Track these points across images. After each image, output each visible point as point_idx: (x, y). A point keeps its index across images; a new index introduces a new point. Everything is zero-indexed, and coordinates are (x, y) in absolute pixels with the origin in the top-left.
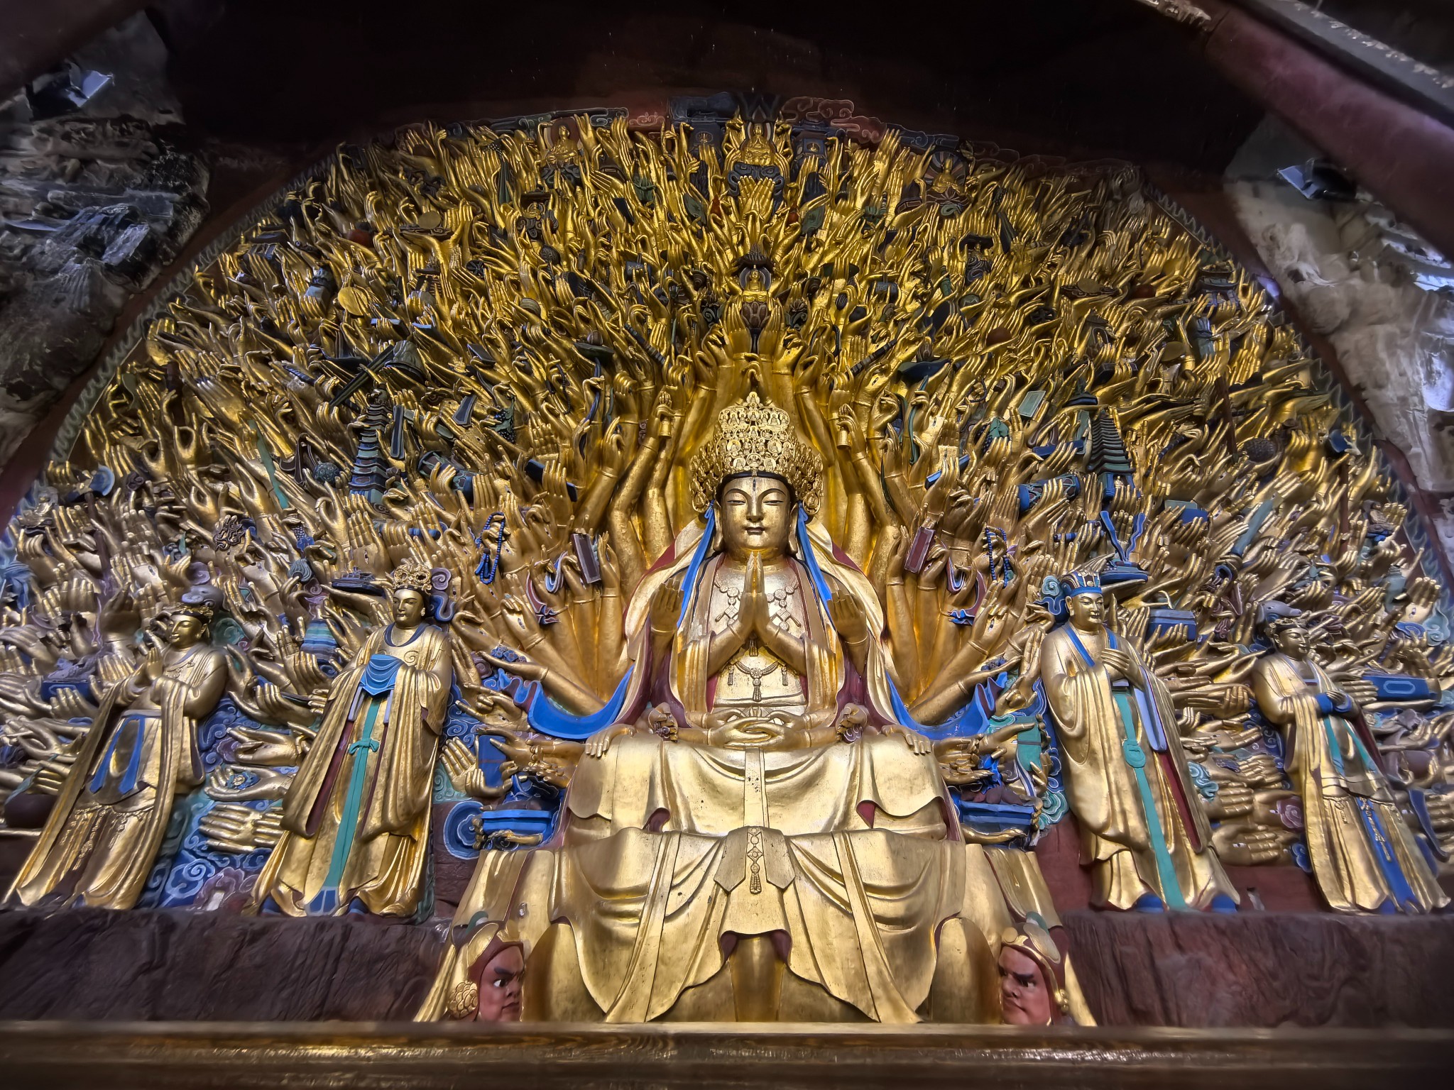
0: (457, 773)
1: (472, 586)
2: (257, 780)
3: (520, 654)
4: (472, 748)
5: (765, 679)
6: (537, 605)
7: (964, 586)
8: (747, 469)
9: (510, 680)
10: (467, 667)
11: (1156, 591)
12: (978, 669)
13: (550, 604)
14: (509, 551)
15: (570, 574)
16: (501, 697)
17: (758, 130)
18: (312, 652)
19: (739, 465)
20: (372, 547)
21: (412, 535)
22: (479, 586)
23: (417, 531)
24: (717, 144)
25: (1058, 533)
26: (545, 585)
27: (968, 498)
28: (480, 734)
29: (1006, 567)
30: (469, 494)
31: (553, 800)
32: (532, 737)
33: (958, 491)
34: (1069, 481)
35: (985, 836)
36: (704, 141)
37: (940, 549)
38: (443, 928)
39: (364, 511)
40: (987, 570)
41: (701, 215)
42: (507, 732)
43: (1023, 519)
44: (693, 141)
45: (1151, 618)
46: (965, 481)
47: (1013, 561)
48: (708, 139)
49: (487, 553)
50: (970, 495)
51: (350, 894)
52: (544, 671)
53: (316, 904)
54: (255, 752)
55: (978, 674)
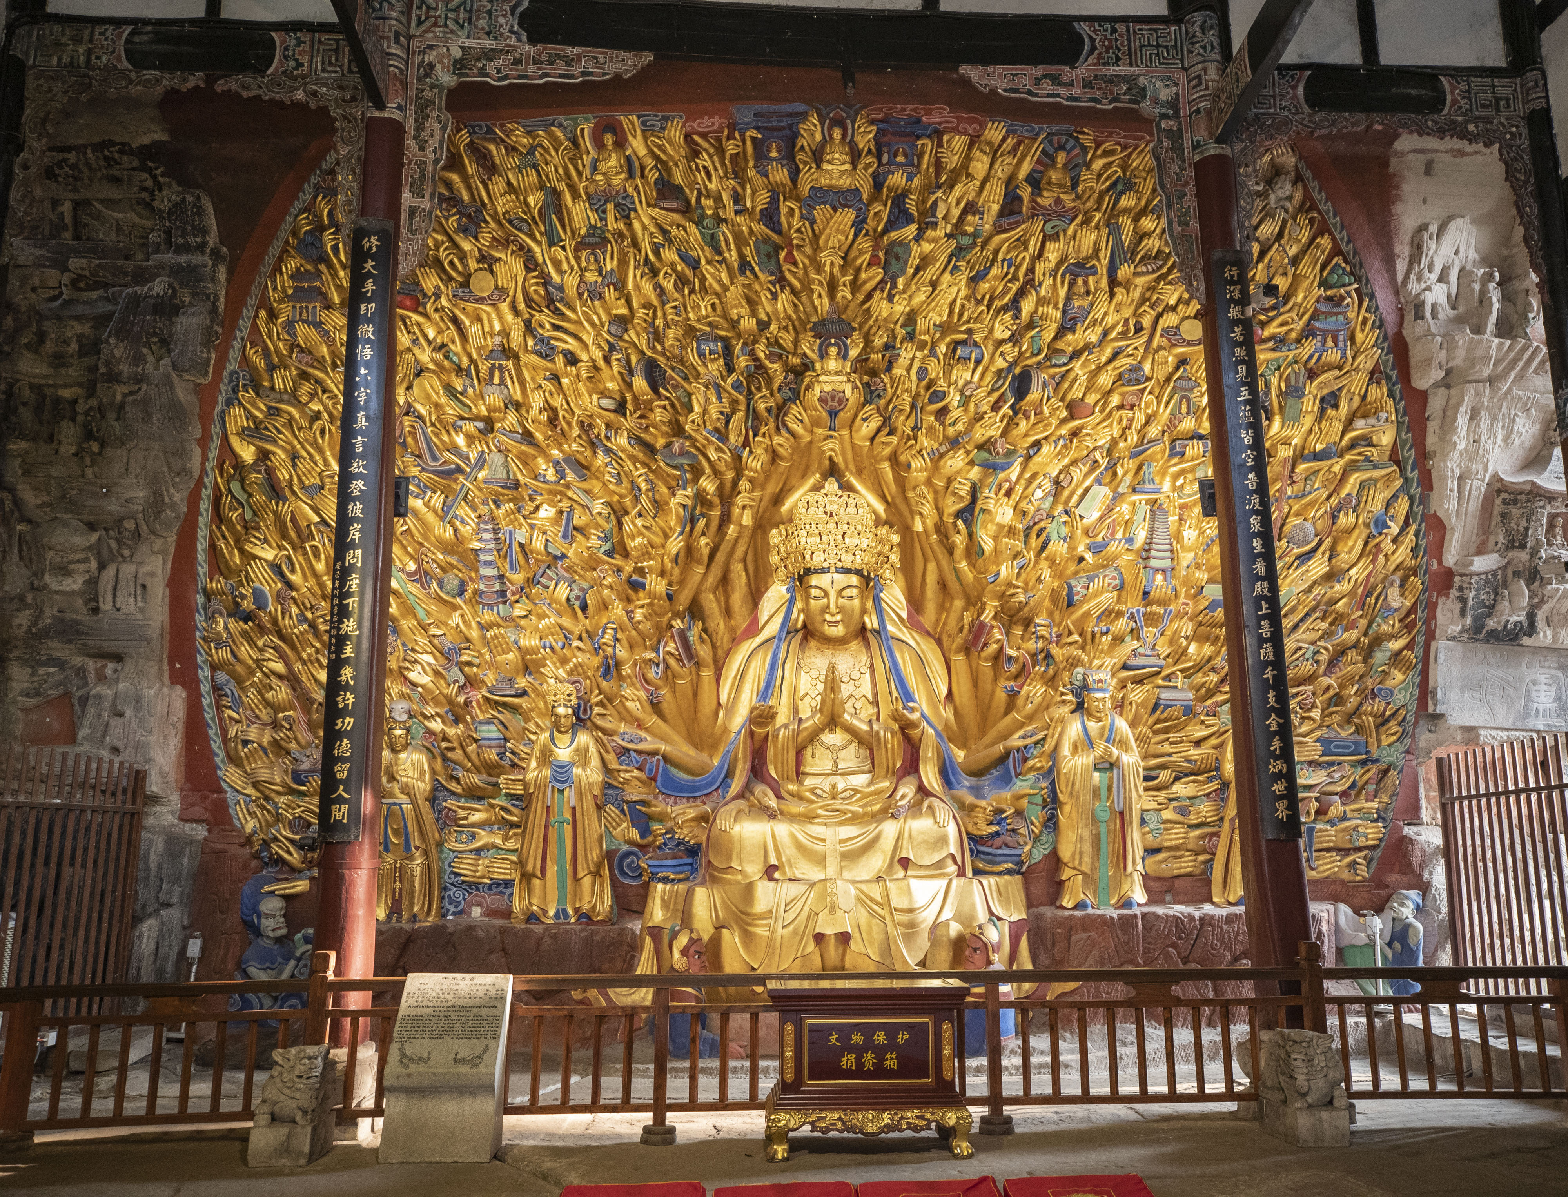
0: (616, 830)
1: (599, 686)
2: (474, 837)
3: (643, 734)
4: (623, 812)
5: (842, 754)
6: (647, 690)
7: (1014, 669)
8: (826, 565)
9: (641, 759)
10: (607, 751)
11: (1173, 673)
12: (1016, 736)
13: (658, 688)
14: (622, 653)
15: (672, 662)
16: (636, 773)
17: (837, 133)
18: (490, 747)
19: (818, 560)
20: (511, 656)
21: (545, 648)
22: (604, 684)
23: (547, 645)
24: (789, 157)
25: (1097, 625)
26: (652, 673)
27: (1022, 598)
28: (627, 802)
29: (1049, 656)
30: (584, 608)
31: (693, 851)
32: (661, 797)
33: (1012, 591)
34: (1114, 578)
35: (989, 868)
36: (774, 154)
37: (997, 635)
38: (636, 926)
39: (499, 626)
40: (1033, 655)
41: (773, 261)
42: (644, 797)
43: (1071, 609)
44: (761, 154)
45: (1159, 699)
46: (1022, 578)
47: (1055, 651)
48: (779, 151)
49: (606, 657)
50: (1026, 590)
51: (577, 910)
52: (663, 747)
53: (557, 916)
54: (466, 818)
55: (1016, 741)
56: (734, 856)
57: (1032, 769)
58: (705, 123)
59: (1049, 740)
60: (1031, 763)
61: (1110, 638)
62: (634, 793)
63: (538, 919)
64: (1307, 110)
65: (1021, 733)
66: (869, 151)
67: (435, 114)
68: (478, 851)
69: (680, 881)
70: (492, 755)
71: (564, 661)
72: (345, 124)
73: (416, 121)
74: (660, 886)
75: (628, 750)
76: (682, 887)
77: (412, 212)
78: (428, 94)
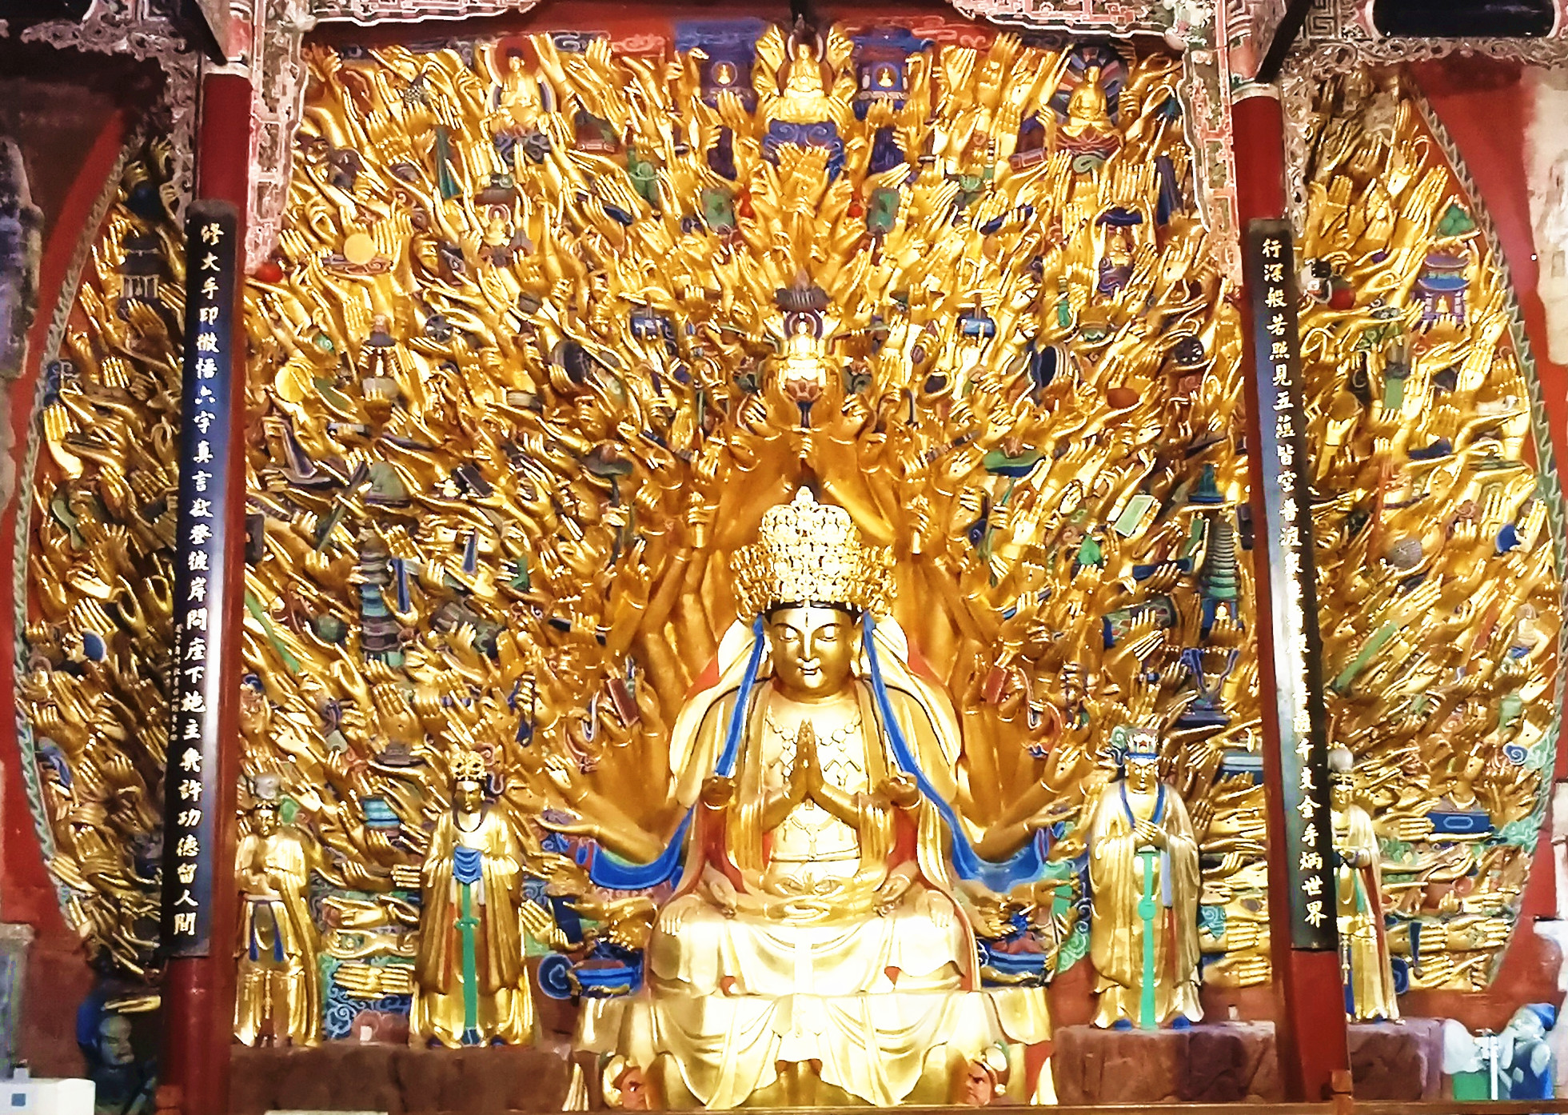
0: (538, 930)
1: (515, 753)
2: (362, 939)
3: (571, 812)
4: (547, 909)
5: (821, 835)
6: (577, 756)
7: (1039, 725)
8: (798, 598)
9: (569, 842)
10: (527, 836)
11: (1242, 730)
12: (1044, 811)
13: (591, 753)
14: (541, 709)
15: (607, 720)
16: (564, 861)
17: (804, 51)
18: (381, 830)
19: (789, 591)
20: (403, 716)
21: (445, 706)
22: (521, 749)
23: (449, 702)
24: (744, 81)
25: (1143, 671)
26: (581, 736)
27: (1044, 637)
28: (553, 899)
29: (1082, 710)
30: (494, 654)
31: (634, 958)
32: (596, 890)
33: (1035, 629)
34: (1164, 611)
35: (1004, 977)
36: (724, 79)
37: (1017, 683)
38: (561, 1051)
39: (389, 680)
40: (1064, 709)
41: (727, 214)
42: (574, 890)
43: (1109, 652)
44: (707, 81)
45: (1221, 764)
46: (1045, 614)
47: (1091, 704)
48: (731, 76)
49: (522, 717)
50: (1050, 629)
51: (488, 1032)
52: (597, 829)
53: (464, 1039)
54: (352, 918)
55: (1043, 818)
56: (682, 965)
57: (1063, 852)
58: (637, 43)
59: (1083, 816)
60: (1060, 845)
61: (1158, 687)
62: (563, 886)
63: (441, 1043)
64: (1376, 35)
65: (1050, 807)
66: (846, 72)
67: (289, 65)
68: (368, 959)
69: (616, 995)
70: (383, 840)
71: (471, 724)
72: (181, 80)
73: (265, 74)
74: (592, 1001)
75: (553, 832)
76: (617, 1004)
77: (261, 189)
78: (279, 40)
